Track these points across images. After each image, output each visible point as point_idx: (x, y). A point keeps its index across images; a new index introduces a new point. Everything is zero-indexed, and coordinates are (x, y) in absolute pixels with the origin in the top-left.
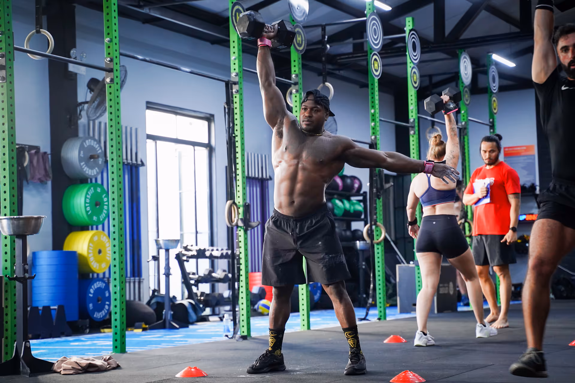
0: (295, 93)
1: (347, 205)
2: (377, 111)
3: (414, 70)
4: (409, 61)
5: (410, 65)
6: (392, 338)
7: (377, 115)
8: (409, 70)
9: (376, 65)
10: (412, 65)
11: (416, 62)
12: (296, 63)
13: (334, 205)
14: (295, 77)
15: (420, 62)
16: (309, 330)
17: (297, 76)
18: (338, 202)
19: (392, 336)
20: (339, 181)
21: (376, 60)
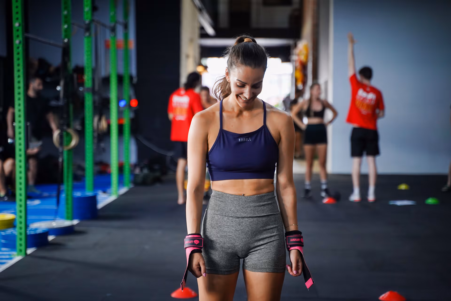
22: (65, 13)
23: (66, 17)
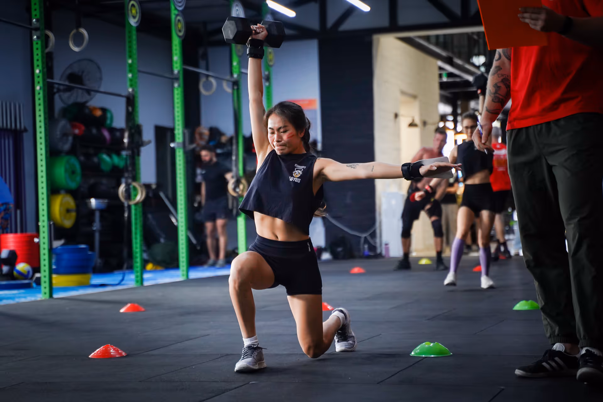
0: (36, 40)
1: (116, 160)
2: (135, 61)
3: (179, 18)
4: (173, 7)
5: (174, 13)
6: (129, 307)
7: (135, 66)
8: (173, 17)
9: (134, 11)
10: (176, 12)
11: (180, 9)
12: (37, 7)
13: (101, 160)
14: (36, 21)
15: (186, 8)
16: (51, 299)
17: (37, 20)
18: (105, 157)
19: (129, 305)
20: (106, 134)
21: (133, 5)
22: (130, 61)
23: (131, 65)
